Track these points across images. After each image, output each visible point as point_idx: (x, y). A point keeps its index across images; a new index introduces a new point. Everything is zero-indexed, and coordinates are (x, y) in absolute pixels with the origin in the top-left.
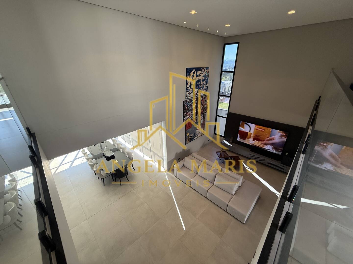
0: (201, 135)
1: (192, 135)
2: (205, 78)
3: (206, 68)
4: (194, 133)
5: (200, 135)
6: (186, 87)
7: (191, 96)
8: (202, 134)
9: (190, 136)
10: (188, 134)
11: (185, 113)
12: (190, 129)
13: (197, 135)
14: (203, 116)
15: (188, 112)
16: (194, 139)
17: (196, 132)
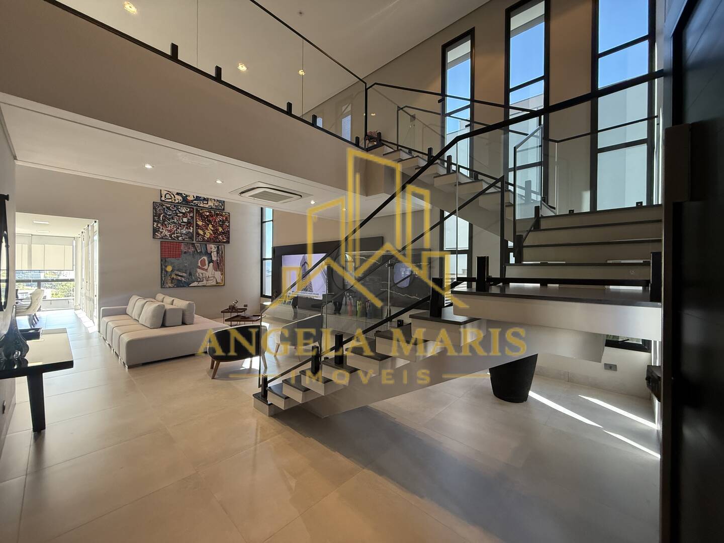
1: (184, 275)
4: (188, 272)
5: (209, 282)
7: (175, 200)
8: (217, 283)
9: (176, 275)
10: (169, 269)
11: (157, 225)
12: (174, 259)
13: (199, 280)
14: (218, 247)
15: (166, 225)
16: (191, 285)
17: (196, 271)
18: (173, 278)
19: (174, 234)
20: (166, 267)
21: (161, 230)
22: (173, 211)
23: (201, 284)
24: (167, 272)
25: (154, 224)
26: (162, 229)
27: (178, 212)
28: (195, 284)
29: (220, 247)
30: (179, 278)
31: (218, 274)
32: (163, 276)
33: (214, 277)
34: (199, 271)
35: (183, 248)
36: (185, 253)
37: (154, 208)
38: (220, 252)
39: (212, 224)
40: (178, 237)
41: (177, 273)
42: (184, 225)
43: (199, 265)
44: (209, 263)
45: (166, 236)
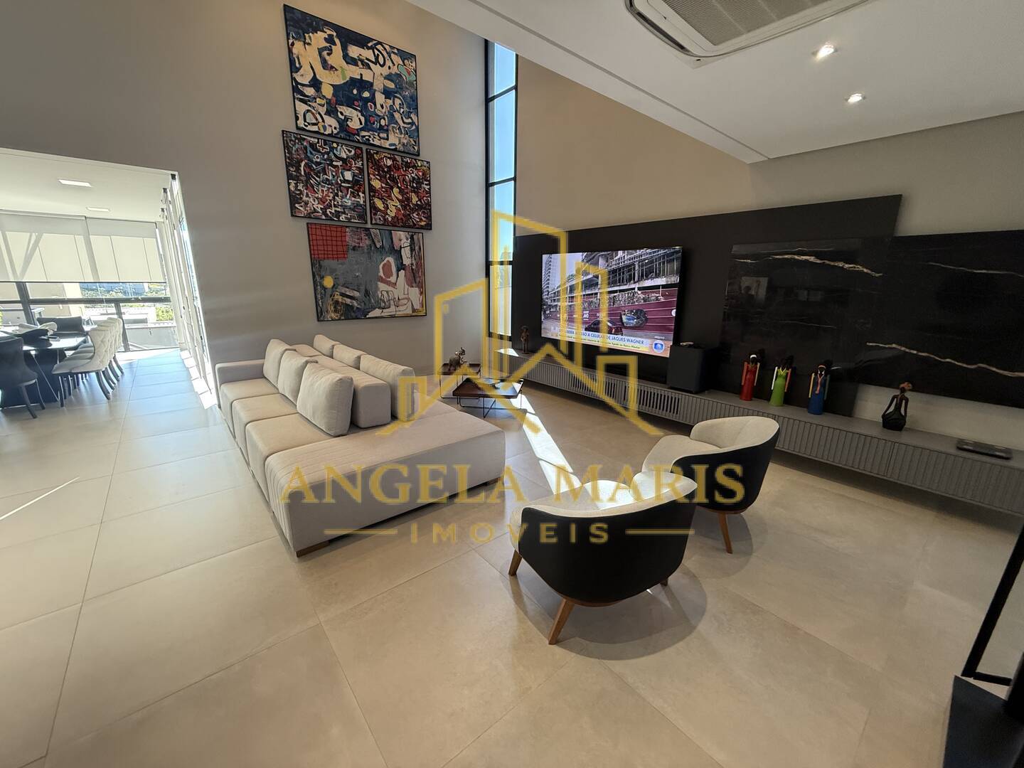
0: (409, 311)
1: (357, 294)
2: (400, 88)
3: (396, 51)
4: (363, 288)
5: (401, 308)
6: (293, 79)
7: (324, 127)
8: (414, 310)
9: (343, 295)
10: (328, 282)
11: (296, 186)
12: (336, 261)
13: (383, 305)
14: (412, 238)
15: (313, 187)
16: (370, 315)
17: (377, 288)
18: (337, 302)
19: (330, 206)
20: (322, 278)
21: (305, 198)
22: (323, 154)
23: (386, 312)
24: (325, 289)
25: (289, 184)
26: (307, 196)
27: (333, 157)
28: (377, 313)
29: (415, 237)
30: (348, 301)
31: (414, 292)
32: (319, 296)
33: (408, 299)
34: (382, 286)
35: (350, 239)
36: (354, 248)
37: (286, 146)
38: (417, 248)
39: (398, 187)
40: (338, 214)
41: (344, 290)
42: (347, 188)
43: (381, 274)
44: (398, 270)
45: (315, 211)
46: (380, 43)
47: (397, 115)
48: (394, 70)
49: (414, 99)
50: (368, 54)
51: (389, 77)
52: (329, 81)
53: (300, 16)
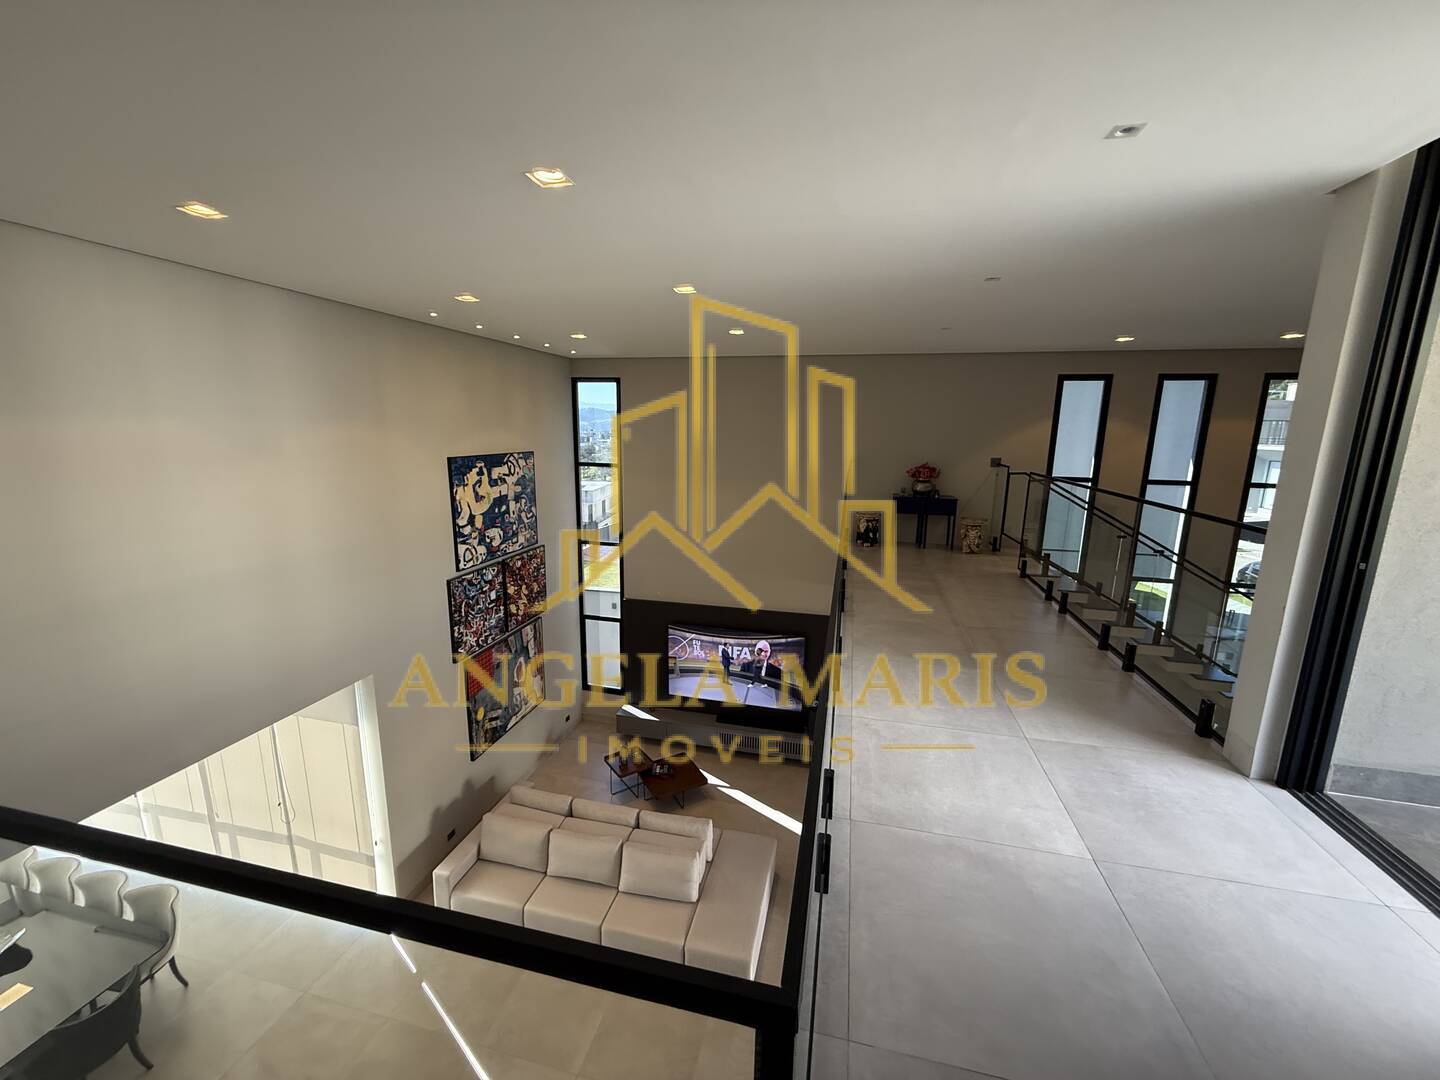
1: (500, 712)
2: (524, 488)
3: (521, 456)
5: (528, 704)
7: (477, 558)
9: (491, 720)
10: (480, 715)
11: (459, 629)
13: (517, 709)
14: (535, 627)
15: (470, 623)
16: (509, 726)
17: (514, 695)
18: (486, 732)
19: (481, 635)
20: (476, 713)
21: (465, 639)
22: (476, 586)
23: (520, 715)
24: (477, 722)
25: (453, 632)
26: (467, 635)
27: (483, 583)
28: (514, 720)
29: (537, 625)
30: (494, 723)
32: (474, 734)
33: (533, 691)
34: (517, 691)
35: (495, 657)
37: (451, 595)
38: (538, 635)
39: (526, 584)
40: (486, 641)
41: (489, 716)
42: (492, 608)
45: (472, 646)
46: (512, 454)
47: (523, 515)
48: (521, 473)
49: (533, 492)
50: (504, 469)
51: (517, 484)
52: (479, 509)
53: (460, 462)
